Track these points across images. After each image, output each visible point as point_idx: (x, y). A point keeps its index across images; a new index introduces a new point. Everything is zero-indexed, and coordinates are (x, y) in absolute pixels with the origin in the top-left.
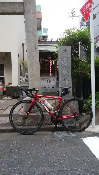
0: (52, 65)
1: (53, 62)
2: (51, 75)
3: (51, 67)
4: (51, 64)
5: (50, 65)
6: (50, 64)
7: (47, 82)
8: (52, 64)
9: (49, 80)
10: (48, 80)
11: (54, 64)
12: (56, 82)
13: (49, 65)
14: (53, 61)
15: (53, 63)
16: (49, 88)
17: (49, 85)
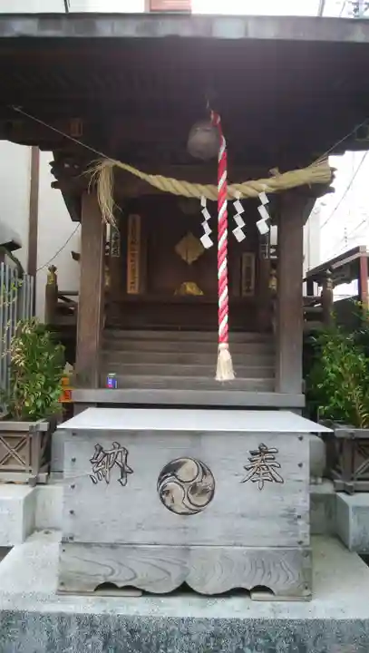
0: (240, 236)
1: (251, 204)
2: (225, 369)
3: (222, 269)
4: (232, 225)
5: (214, 237)
6: (213, 223)
7: (164, 492)
8: (240, 223)
9: (188, 471)
10: (171, 469)
11: (262, 226)
12: (302, 502)
13: (207, 242)
14: (261, 188)
15: (251, 216)
16: (184, 589)
17: (186, 549)
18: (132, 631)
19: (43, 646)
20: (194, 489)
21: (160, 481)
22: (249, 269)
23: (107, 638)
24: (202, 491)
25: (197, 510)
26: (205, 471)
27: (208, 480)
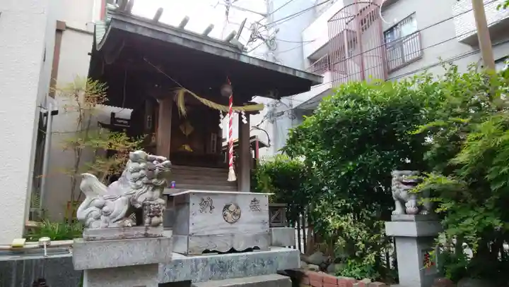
9: (232, 208)
10: (227, 207)
12: (267, 217)
14: (242, 110)
16: (233, 250)
17: (233, 235)
18: (220, 262)
19: (190, 272)
20: (234, 214)
21: (224, 211)
22: (214, 141)
23: (212, 266)
24: (237, 214)
25: (236, 221)
26: (238, 208)
27: (238, 211)
